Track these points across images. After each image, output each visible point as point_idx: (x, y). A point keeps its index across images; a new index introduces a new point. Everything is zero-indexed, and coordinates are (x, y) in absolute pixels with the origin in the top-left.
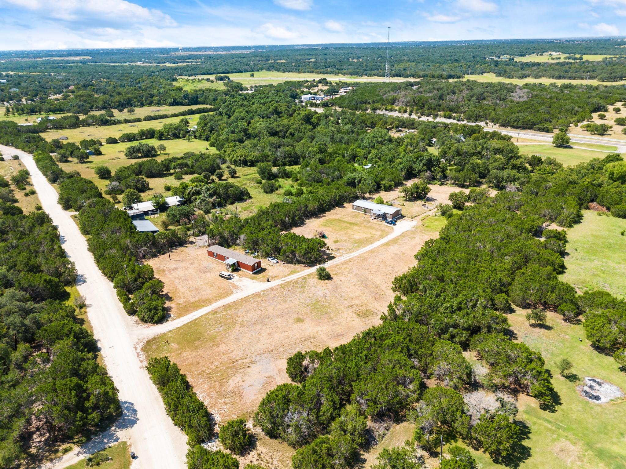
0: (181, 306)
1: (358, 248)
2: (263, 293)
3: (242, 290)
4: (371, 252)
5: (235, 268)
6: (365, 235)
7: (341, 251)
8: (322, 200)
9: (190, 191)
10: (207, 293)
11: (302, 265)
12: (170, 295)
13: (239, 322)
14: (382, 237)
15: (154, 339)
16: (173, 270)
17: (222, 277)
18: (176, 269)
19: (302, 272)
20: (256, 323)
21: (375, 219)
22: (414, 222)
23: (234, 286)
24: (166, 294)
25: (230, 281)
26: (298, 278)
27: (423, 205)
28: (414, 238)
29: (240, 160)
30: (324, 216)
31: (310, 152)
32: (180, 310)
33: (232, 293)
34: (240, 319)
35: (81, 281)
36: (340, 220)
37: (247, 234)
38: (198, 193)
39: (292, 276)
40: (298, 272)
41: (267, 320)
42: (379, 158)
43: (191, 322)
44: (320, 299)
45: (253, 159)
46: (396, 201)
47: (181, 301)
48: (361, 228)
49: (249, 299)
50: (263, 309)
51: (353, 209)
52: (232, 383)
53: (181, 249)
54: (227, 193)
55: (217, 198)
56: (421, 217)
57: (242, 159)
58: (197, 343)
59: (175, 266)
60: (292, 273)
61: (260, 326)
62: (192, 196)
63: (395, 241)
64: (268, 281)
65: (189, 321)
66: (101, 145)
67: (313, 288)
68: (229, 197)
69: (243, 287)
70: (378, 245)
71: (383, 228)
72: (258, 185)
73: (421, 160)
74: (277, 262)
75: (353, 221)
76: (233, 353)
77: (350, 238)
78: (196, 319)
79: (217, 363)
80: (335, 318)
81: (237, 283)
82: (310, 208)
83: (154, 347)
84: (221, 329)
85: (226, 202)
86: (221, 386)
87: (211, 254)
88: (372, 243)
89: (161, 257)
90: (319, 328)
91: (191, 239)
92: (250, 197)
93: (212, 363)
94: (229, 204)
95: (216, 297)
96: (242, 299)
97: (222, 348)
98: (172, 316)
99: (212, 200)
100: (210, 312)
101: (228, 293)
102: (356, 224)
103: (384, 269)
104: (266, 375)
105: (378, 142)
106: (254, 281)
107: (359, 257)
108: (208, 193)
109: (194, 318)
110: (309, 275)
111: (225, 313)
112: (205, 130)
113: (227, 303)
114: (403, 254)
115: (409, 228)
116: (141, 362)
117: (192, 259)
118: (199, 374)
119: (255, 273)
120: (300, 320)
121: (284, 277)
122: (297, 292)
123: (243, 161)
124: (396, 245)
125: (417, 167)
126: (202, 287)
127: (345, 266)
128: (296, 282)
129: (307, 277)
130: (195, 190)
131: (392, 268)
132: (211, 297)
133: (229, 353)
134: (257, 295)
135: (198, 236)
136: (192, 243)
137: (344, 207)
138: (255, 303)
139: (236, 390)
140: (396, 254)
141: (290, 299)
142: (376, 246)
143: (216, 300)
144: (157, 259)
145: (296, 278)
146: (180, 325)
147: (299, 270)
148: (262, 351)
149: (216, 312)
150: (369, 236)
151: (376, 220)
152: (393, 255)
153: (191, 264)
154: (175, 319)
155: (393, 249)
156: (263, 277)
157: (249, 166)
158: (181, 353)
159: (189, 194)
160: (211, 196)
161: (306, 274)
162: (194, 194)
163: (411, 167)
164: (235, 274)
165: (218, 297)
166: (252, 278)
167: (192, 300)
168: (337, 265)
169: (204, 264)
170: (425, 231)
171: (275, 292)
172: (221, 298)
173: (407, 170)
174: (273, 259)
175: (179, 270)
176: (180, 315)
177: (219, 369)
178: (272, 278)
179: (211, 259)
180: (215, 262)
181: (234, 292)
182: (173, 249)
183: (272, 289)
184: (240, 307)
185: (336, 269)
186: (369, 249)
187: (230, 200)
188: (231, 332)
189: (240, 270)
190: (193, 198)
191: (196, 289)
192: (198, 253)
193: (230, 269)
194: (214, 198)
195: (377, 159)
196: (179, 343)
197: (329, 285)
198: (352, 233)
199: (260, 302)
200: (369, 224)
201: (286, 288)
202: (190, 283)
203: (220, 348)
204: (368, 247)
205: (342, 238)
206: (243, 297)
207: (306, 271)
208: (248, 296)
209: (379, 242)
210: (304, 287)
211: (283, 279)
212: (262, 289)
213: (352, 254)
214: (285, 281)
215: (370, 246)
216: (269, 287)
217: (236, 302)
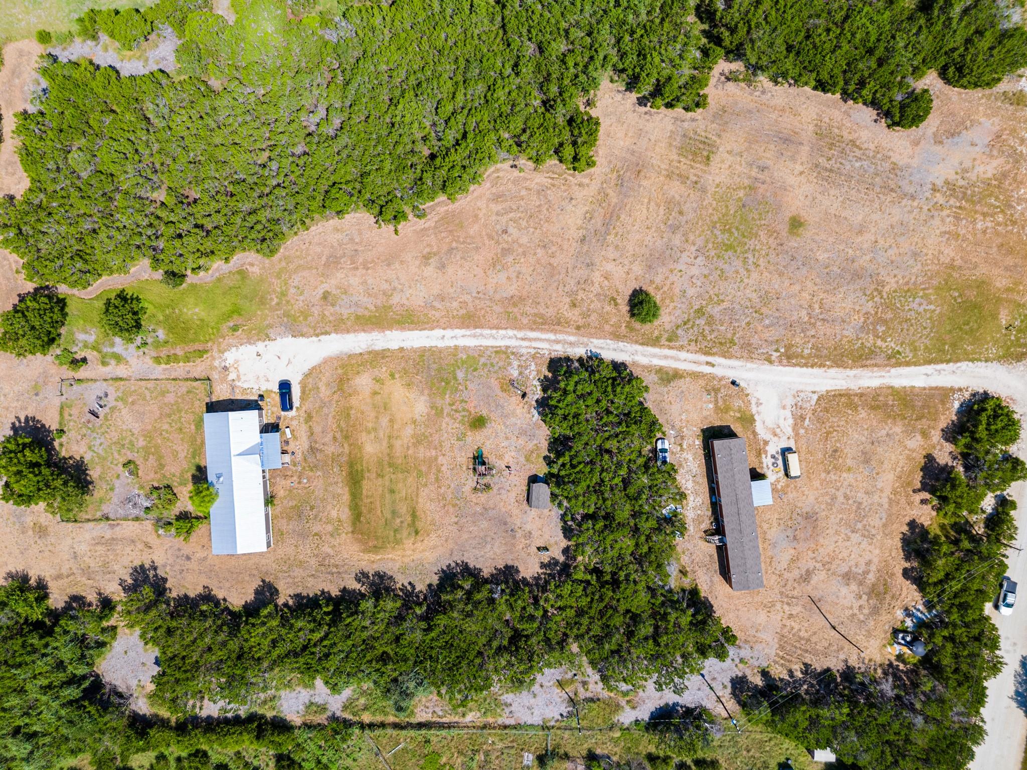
1: (474, 357)
2: (775, 356)
3: (798, 394)
4: (470, 320)
6: (399, 395)
7: (516, 374)
14: (377, 358)
15: (1021, 358)
16: (855, 577)
18: (847, 577)
19: (657, 362)
22: (227, 364)
23: (802, 418)
24: (923, 487)
25: (792, 444)
26: (681, 348)
28: (325, 296)
30: (361, 577)
36: (357, 517)
39: (682, 366)
43: (942, 362)
44: (712, 253)
48: (362, 439)
49: (808, 357)
52: (988, 169)
56: (181, 370)
58: (972, 294)
59: (843, 591)
60: (672, 376)
61: (864, 261)
63: (377, 319)
65: (944, 366)
67: (691, 292)
69: (790, 401)
70: (424, 333)
74: (664, 436)
76: (943, 229)
77: (439, 413)
78: (930, 362)
80: (747, 182)
81: (787, 425)
84: (915, 305)
86: (1004, 175)
88: (425, 351)
89: (838, 663)
90: (791, 180)
91: (727, 705)
93: (984, 232)
95: (857, 407)
96: (820, 366)
98: (957, 405)
100: (899, 364)
101: (829, 403)
102: (352, 464)
103: (523, 240)
104: (939, 148)
106: (754, 409)
107: (513, 323)
109: (929, 370)
110: (656, 341)
111: (879, 343)
115: (282, 344)
117: (791, 600)
118: (1014, 223)
119: (732, 435)
120: (795, 225)
121: (696, 376)
122: (725, 304)
124: (393, 301)
127: (573, 315)
128: (696, 340)
129: (666, 337)
133: (949, 233)
137: (262, 590)
139: (995, 153)
140: (441, 268)
144: (853, 662)
145: (683, 355)
146: (964, 365)
148: (904, 202)
150: (395, 388)
152: (450, 270)
153: (808, 577)
154: (960, 390)
155: (419, 291)
156: (727, 410)
158: (1008, 290)
168: (578, 328)
170: (264, 302)
171: (756, 339)
172: (851, 396)
174: (664, 451)
175: (845, 569)
176: (945, 393)
177: (985, 210)
178: (719, 390)
181: (815, 398)
183: (751, 353)
185: (592, 318)
188: (907, 283)
196: (995, 316)
198: (408, 431)
202: (860, 496)
203: (952, 254)
204: (452, 343)
205: (450, 426)
206: (816, 370)
207: (644, 361)
208: (806, 365)
209: (407, 345)
210: (700, 312)
211: (707, 370)
212: (767, 367)
213: (513, 343)
214: (710, 359)
215: (441, 344)
216: (749, 365)
217: (839, 363)
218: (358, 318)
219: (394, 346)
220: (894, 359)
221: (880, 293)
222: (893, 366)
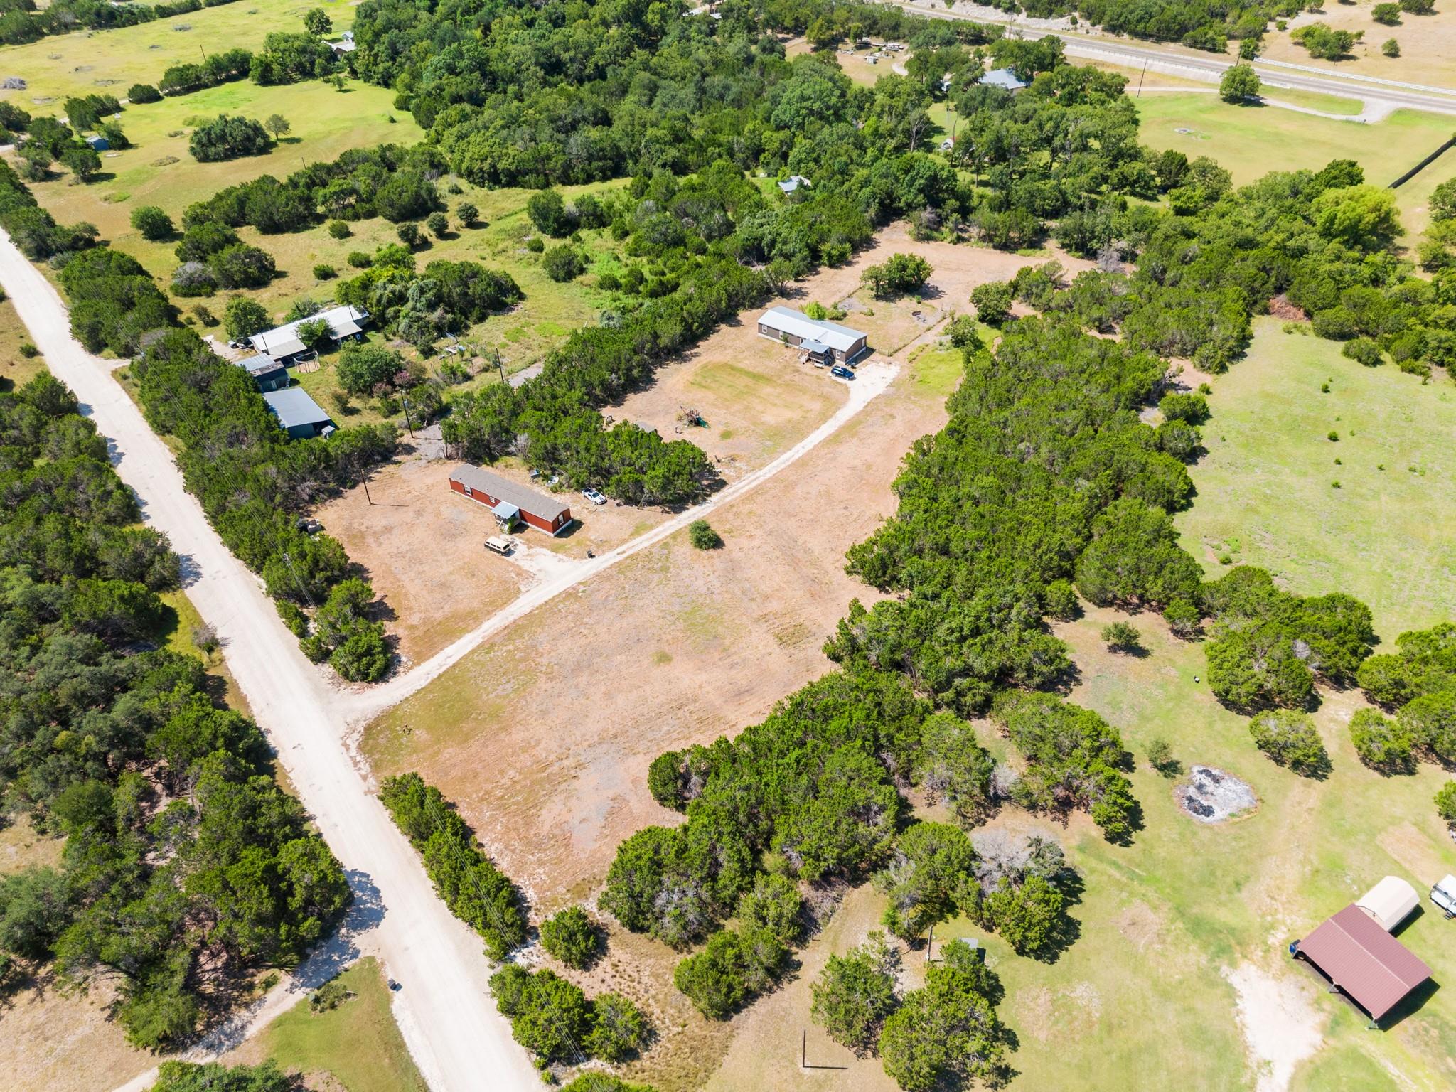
0: (417, 633)
1: (773, 453)
2: (582, 588)
3: (539, 582)
4: (802, 463)
5: (516, 523)
6: (788, 414)
7: (737, 464)
8: (690, 314)
9: (381, 296)
10: (467, 595)
11: (658, 509)
12: (390, 603)
13: (543, 669)
14: (824, 418)
15: (378, 721)
16: (383, 533)
17: (491, 549)
18: (388, 530)
19: (660, 528)
20: (577, 669)
21: (808, 360)
22: (892, 366)
23: (521, 573)
24: (381, 602)
25: (510, 559)
26: (653, 546)
27: (915, 314)
28: (892, 417)
29: (481, 170)
30: (696, 355)
31: (650, 140)
32: (416, 644)
33: (519, 591)
34: (545, 661)
35: (189, 574)
36: (733, 368)
37: (531, 434)
38: (401, 299)
39: (639, 540)
40: (651, 527)
41: (598, 660)
42: (817, 160)
43: (445, 672)
44: (701, 600)
45: (513, 168)
46: (854, 300)
47: (415, 619)
48: (779, 390)
49: (556, 605)
50: (586, 632)
51: (760, 331)
52: (548, 816)
53: (389, 469)
54: (466, 294)
55: (447, 312)
56: (908, 350)
57: (486, 167)
58: (466, 727)
59: (384, 522)
60: (638, 531)
61: (583, 679)
62: (386, 308)
63: (851, 429)
64: (591, 556)
65: (441, 671)
66: (119, 109)
67: (686, 572)
68: (472, 304)
69: (540, 576)
70: (816, 442)
71: (827, 390)
72: (534, 254)
73: (913, 179)
74: (604, 502)
75: (759, 370)
76: (541, 746)
77: (755, 424)
78: (455, 666)
79: (512, 773)
80: (733, 649)
81: (526, 565)
82: (664, 341)
83: (382, 740)
84: (509, 686)
85: (467, 318)
86: (529, 824)
87: (457, 486)
88: (804, 437)
89: (350, 494)
90: (703, 677)
91: (407, 439)
92: (522, 297)
93: (502, 772)
94: (475, 323)
95: (485, 604)
96: (541, 606)
97: (518, 735)
98: (404, 659)
99: (434, 316)
100: (480, 647)
101: (508, 594)
102: (768, 380)
103: (828, 513)
104: (611, 794)
105: (811, 112)
106: (560, 556)
107: (775, 479)
108: (423, 300)
109: (451, 662)
110: (674, 536)
111: (511, 647)
112: (376, 56)
113: (511, 619)
114: (869, 467)
115: (880, 388)
116: (364, 778)
117: (418, 498)
118: (482, 800)
119: (559, 535)
120: (664, 658)
121: (624, 542)
122: (654, 584)
123: (489, 174)
124: (855, 440)
125: (906, 196)
126: (453, 577)
127: (745, 509)
128: (648, 556)
129: (671, 541)
130: (393, 292)
131: (846, 508)
132: (476, 605)
133: (534, 747)
134: (570, 595)
135: (420, 429)
136: (409, 450)
137: (738, 324)
138: (570, 618)
139: (557, 831)
140: (854, 468)
141: (641, 603)
142: (810, 447)
143: (489, 613)
144: (339, 501)
145: (647, 544)
146: (424, 683)
147: (652, 521)
148: (596, 738)
149: (492, 645)
150: (795, 415)
151: (809, 364)
152: (848, 472)
153: (419, 513)
154: (411, 668)
155: (849, 453)
156: (579, 543)
157: (504, 186)
158: (438, 753)
159: (379, 301)
160: (431, 306)
161: (668, 533)
162: (390, 303)
163: (889, 195)
164: (517, 538)
165: (491, 603)
166: (555, 550)
167: (438, 615)
168: (732, 506)
169: (447, 512)
170: (917, 394)
171: (607, 586)
172: (497, 607)
173: (881, 203)
174: (595, 495)
175: (395, 531)
176: (420, 658)
177: (519, 787)
178: (598, 546)
179: (458, 496)
180: (471, 506)
181: (523, 589)
182: (371, 470)
183: (601, 577)
184: (539, 630)
185: (730, 516)
186: (797, 457)
187: (476, 312)
188: (531, 694)
189: (527, 527)
190: (390, 312)
191: (442, 585)
192: (429, 481)
193: (507, 527)
194: (439, 312)
195: (811, 164)
196: (430, 729)
197: (717, 561)
198: (760, 407)
199: (579, 613)
200: (797, 378)
201: (629, 574)
202: (426, 567)
203: (514, 737)
204: (794, 449)
205: (738, 423)
206: (542, 601)
207: (667, 524)
208: (552, 599)
209: (817, 432)
210: (666, 569)
211: (620, 549)
212: (580, 579)
213: (761, 473)
214: (625, 555)
215: (799, 446)
216: (594, 571)
217: (529, 616)
218: (861, 422)
219: (823, 427)
220: (488, 646)
221: (546, 673)
222: (484, 642)
